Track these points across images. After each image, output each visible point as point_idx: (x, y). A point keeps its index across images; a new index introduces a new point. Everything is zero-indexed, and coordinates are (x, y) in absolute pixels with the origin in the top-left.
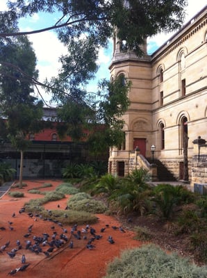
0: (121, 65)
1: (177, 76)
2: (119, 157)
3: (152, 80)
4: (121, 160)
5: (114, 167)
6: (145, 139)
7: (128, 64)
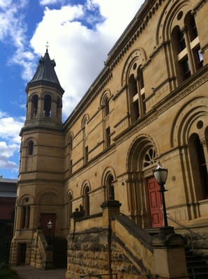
0: (31, 132)
1: (82, 143)
2: (21, 237)
3: (64, 148)
4: (23, 241)
5: (14, 251)
6: (55, 214)
7: (38, 130)
